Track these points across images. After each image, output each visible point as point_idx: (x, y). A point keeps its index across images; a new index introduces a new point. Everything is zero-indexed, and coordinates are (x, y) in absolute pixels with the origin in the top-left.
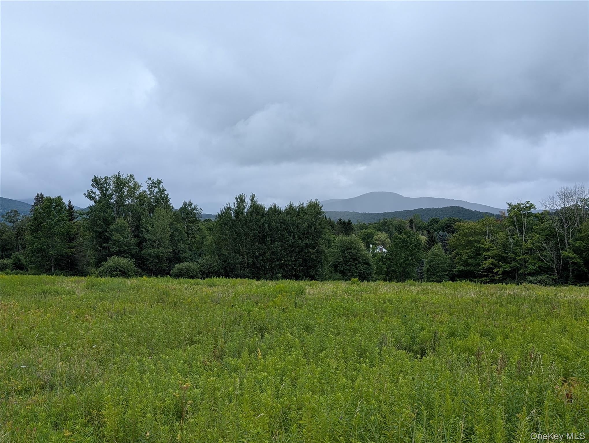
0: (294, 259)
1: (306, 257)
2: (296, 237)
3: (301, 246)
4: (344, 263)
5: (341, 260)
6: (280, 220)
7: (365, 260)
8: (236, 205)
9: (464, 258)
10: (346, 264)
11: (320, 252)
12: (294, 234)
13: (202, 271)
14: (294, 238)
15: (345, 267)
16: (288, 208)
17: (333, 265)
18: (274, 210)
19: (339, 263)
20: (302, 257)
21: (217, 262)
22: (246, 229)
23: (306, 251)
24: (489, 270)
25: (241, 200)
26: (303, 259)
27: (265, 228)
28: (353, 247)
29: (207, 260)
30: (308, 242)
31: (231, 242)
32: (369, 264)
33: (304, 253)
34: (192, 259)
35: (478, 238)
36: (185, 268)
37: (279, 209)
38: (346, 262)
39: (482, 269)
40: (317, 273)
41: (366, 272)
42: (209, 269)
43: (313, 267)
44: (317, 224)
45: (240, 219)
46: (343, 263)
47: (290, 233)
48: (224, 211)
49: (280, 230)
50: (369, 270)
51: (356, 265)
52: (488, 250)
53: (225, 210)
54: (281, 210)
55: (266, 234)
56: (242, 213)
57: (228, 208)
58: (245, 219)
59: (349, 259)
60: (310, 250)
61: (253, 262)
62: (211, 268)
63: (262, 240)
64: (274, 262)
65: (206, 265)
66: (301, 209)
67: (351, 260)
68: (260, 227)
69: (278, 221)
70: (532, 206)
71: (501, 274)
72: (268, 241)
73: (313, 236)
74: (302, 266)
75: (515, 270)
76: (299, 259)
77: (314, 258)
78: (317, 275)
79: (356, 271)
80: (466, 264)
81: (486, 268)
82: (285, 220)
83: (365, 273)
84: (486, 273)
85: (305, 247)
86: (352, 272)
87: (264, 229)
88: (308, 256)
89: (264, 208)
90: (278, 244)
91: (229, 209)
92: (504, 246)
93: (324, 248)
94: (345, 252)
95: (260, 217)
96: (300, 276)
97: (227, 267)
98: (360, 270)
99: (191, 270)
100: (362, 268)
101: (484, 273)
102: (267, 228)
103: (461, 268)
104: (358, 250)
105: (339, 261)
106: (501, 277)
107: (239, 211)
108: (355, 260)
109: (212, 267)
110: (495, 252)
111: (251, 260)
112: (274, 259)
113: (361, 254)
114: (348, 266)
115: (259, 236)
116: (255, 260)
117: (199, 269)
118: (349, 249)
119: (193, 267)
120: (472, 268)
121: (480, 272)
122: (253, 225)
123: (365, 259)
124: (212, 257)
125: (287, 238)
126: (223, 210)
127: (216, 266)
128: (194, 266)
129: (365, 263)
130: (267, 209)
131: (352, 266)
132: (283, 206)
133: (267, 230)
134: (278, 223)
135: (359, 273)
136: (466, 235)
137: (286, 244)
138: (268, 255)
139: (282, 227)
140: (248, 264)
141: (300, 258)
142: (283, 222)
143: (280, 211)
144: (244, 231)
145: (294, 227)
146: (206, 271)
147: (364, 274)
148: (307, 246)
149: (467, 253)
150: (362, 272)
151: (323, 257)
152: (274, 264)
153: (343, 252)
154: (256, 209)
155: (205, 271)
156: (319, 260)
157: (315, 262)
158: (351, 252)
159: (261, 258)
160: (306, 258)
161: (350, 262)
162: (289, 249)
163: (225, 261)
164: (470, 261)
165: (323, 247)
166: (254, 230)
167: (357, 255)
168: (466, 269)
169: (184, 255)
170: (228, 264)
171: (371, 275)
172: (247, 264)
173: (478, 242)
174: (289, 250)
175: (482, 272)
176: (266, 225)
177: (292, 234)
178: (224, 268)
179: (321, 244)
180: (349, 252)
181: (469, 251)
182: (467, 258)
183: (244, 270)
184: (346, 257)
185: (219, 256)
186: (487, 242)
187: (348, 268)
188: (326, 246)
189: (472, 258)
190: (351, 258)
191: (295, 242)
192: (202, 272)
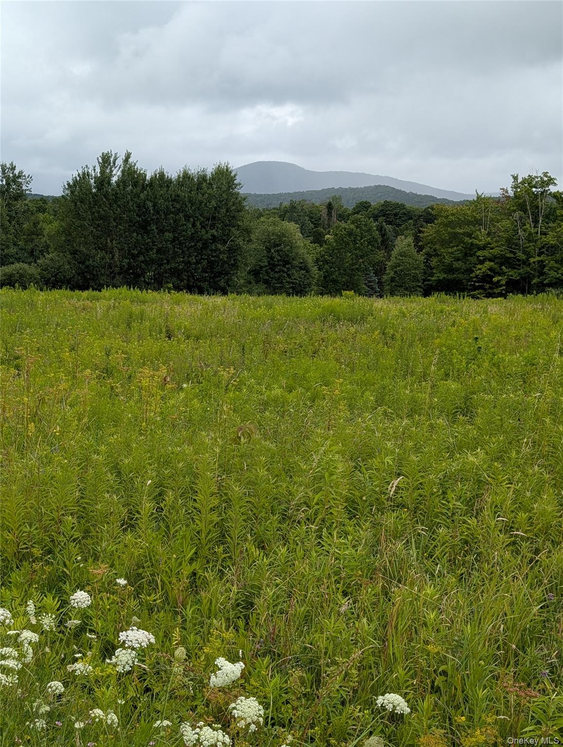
0: (194, 260)
1: (213, 257)
2: (198, 224)
3: (205, 240)
4: (270, 269)
5: (266, 264)
6: (171, 195)
7: (302, 263)
8: (98, 170)
9: (448, 260)
10: (273, 270)
11: (234, 250)
12: (194, 219)
13: (45, 278)
14: (194, 225)
15: (272, 274)
16: (181, 176)
17: (253, 271)
18: (161, 180)
19: (261, 267)
20: (206, 257)
21: (69, 263)
22: (117, 210)
23: (213, 247)
24: (486, 278)
25: (106, 161)
26: (208, 261)
27: (148, 208)
28: (285, 241)
29: (52, 259)
30: (216, 234)
31: (92, 231)
32: (308, 271)
33: (211, 250)
34: (19, 259)
35: (467, 229)
36: (17, 273)
37: (168, 177)
38: (272, 266)
39: (474, 278)
40: (230, 283)
41: (303, 282)
42: (57, 274)
43: (223, 274)
44: (231, 203)
45: (106, 192)
46: (267, 268)
47: (187, 218)
48: (78, 179)
49: (173, 213)
50: (308, 279)
51: (288, 271)
52: (484, 248)
53: (80, 177)
54: (171, 179)
55: (149, 219)
56: (109, 183)
57: (84, 174)
58: (114, 193)
59: (278, 261)
60: (219, 246)
61: (129, 264)
62: (60, 274)
63: (144, 227)
64: (162, 265)
65: (52, 268)
66: (203, 178)
67: (281, 263)
68: (139, 206)
69: (168, 198)
70: (551, 181)
71: (504, 286)
72: (153, 230)
73: (223, 222)
74: (206, 272)
75: (527, 279)
76: (202, 261)
77: (226, 259)
78: (229, 286)
79: (288, 280)
80: (450, 270)
81: (482, 276)
82: (178, 196)
83: (301, 283)
84: (480, 284)
85: (211, 241)
86: (282, 283)
87: (147, 210)
88: (215, 256)
89: (146, 175)
90: (168, 235)
91: (85, 176)
92: (510, 243)
93: (241, 243)
94: (272, 251)
95: (139, 189)
96: (204, 288)
97: (87, 272)
98: (295, 279)
99: (28, 277)
100: (297, 275)
101: (477, 284)
102: (151, 208)
103: (442, 276)
104: (291, 248)
105: (262, 264)
106: (504, 289)
107: (103, 181)
108: (288, 262)
109: (61, 272)
110: (496, 251)
111: (126, 261)
112: (162, 261)
113: (297, 254)
114: (276, 272)
115: (138, 222)
116: (132, 261)
117: (39, 274)
118: (278, 245)
119: (30, 272)
120: (461, 276)
121: (472, 281)
122: (128, 202)
123: (301, 261)
124: (61, 255)
125: (184, 225)
126: (76, 178)
127: (69, 270)
128: (32, 270)
129: (301, 268)
130: (148, 178)
131: (281, 273)
132: (173, 173)
133: (152, 211)
134: (169, 202)
135: (293, 283)
136: (450, 224)
137: (182, 236)
138: (153, 254)
139: (174, 208)
140: (121, 269)
141: (204, 259)
142: (176, 199)
143: (170, 181)
144: (114, 213)
145: (193, 208)
146: (52, 279)
147: (300, 285)
148: (214, 239)
149: (452, 253)
150: (297, 281)
151: (239, 258)
152: (163, 268)
153: (268, 250)
154: (131, 175)
155: (50, 279)
156: (232, 262)
157: (226, 265)
158: (281, 251)
159: (141, 258)
160: (213, 259)
161: (279, 265)
162: (187, 244)
163: (83, 263)
164: (456, 265)
165: (240, 241)
166: (130, 211)
167: (290, 255)
168: (450, 277)
169: (5, 250)
170: (87, 267)
171: (310, 287)
172: (120, 267)
173: (469, 235)
174: (186, 246)
175: (475, 282)
176: (150, 204)
177: (192, 220)
178: (82, 274)
179: (235, 237)
180: (278, 251)
181: (455, 250)
182: (451, 261)
183: (114, 277)
184: (272, 258)
185: (71, 254)
186: (482, 236)
187: (277, 275)
188: (244, 240)
189: (458, 260)
190: (280, 261)
191: (196, 232)
192: (46, 280)
